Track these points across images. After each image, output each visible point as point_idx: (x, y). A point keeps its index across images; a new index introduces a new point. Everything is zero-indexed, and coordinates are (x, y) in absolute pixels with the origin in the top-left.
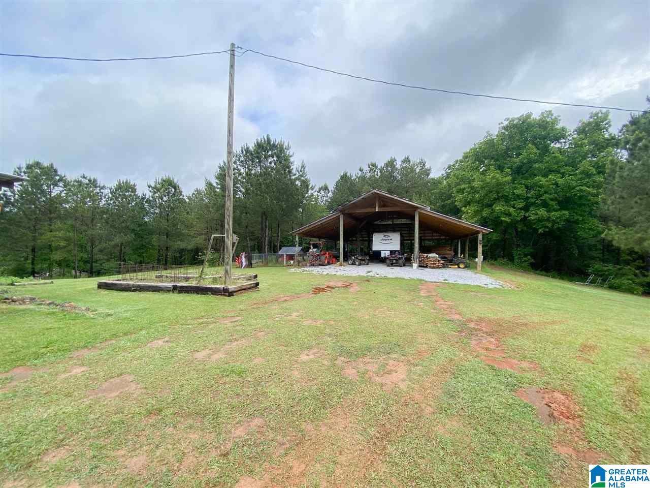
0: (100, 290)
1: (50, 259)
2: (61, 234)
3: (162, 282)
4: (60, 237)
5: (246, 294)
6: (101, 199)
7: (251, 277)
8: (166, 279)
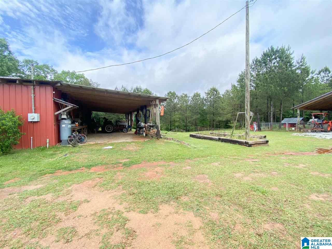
0: (190, 137)
1: (175, 125)
2: (177, 116)
3: (213, 136)
4: (177, 117)
5: (260, 147)
6: (189, 101)
7: (262, 137)
8: (215, 135)
